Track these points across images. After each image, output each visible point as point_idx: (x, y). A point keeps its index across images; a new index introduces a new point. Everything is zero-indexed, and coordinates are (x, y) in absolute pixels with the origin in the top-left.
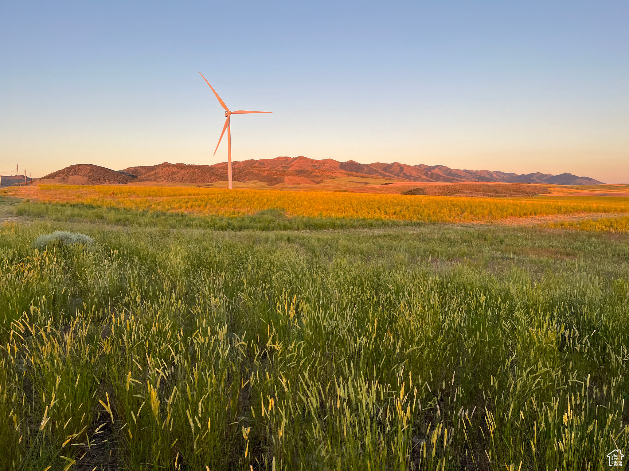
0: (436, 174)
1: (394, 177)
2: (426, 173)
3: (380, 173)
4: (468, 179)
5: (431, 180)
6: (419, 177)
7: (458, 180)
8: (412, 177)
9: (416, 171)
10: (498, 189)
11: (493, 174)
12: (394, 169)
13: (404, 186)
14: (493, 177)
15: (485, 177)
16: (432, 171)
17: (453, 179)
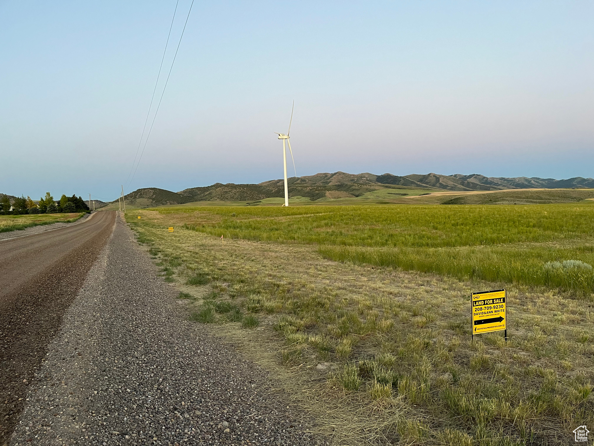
0: (472, 183)
1: (430, 188)
2: (462, 182)
3: (417, 184)
4: (505, 186)
5: (468, 189)
6: (456, 186)
7: (495, 188)
8: (448, 186)
9: (452, 181)
10: (541, 195)
11: (531, 181)
12: (430, 179)
13: (444, 195)
14: (532, 184)
15: (523, 184)
16: (468, 180)
17: (489, 187)
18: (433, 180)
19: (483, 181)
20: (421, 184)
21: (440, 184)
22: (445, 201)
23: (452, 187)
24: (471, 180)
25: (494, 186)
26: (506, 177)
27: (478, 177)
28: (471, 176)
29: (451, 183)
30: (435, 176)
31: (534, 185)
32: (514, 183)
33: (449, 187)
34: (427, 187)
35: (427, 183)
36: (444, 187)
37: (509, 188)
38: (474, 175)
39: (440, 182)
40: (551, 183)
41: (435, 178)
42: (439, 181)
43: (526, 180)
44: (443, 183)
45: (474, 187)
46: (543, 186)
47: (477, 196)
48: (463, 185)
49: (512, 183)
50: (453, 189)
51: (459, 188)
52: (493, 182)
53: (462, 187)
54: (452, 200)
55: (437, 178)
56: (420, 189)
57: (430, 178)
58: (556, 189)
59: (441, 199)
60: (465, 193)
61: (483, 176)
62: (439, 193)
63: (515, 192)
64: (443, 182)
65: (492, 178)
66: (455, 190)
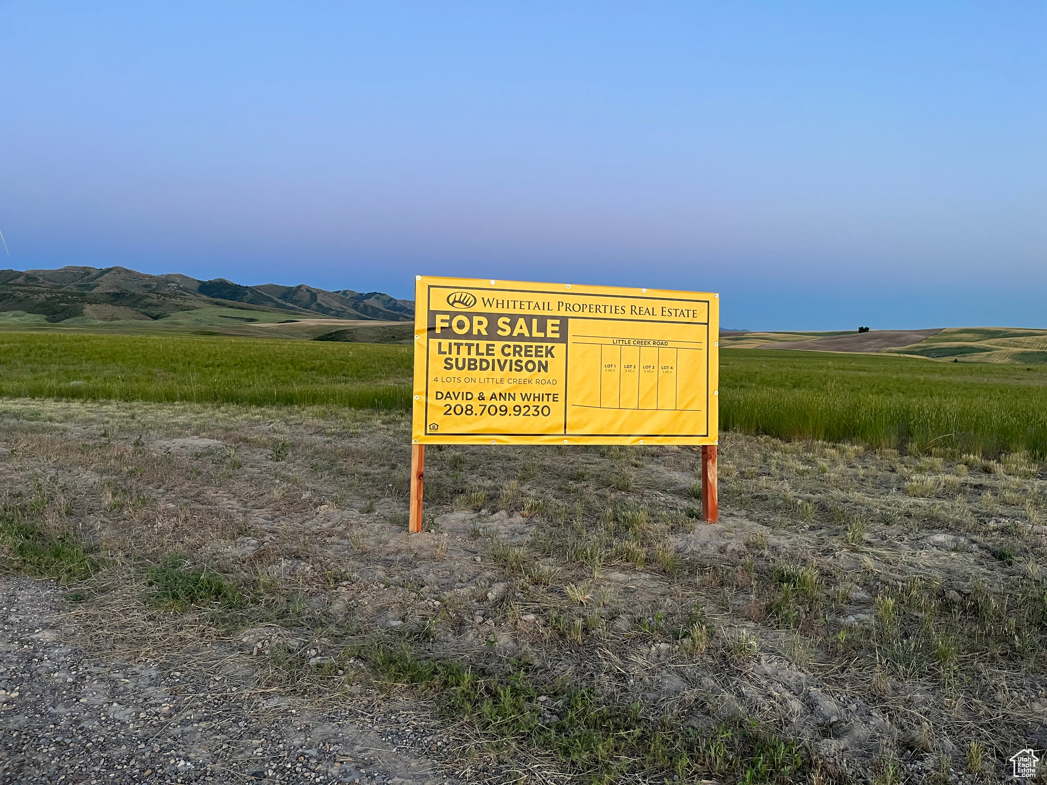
1: (300, 310)
2: (355, 304)
3: (276, 302)
12: (300, 296)
13: (320, 325)
16: (365, 301)
18: (307, 297)
19: (389, 305)
20: (283, 303)
21: (319, 305)
23: (338, 312)
24: (371, 302)
27: (381, 297)
28: (370, 295)
29: (336, 305)
30: (308, 290)
33: (334, 312)
34: (294, 309)
35: (294, 302)
36: (324, 311)
38: (376, 293)
39: (318, 301)
42: (316, 299)
44: (322, 304)
45: (374, 314)
47: (373, 328)
48: (356, 309)
50: (339, 315)
51: (350, 314)
52: (405, 308)
53: (354, 312)
54: (331, 334)
55: (313, 295)
56: (279, 311)
57: (300, 294)
59: (313, 331)
60: (356, 322)
61: (389, 297)
62: (312, 321)
65: (405, 301)
66: (342, 317)
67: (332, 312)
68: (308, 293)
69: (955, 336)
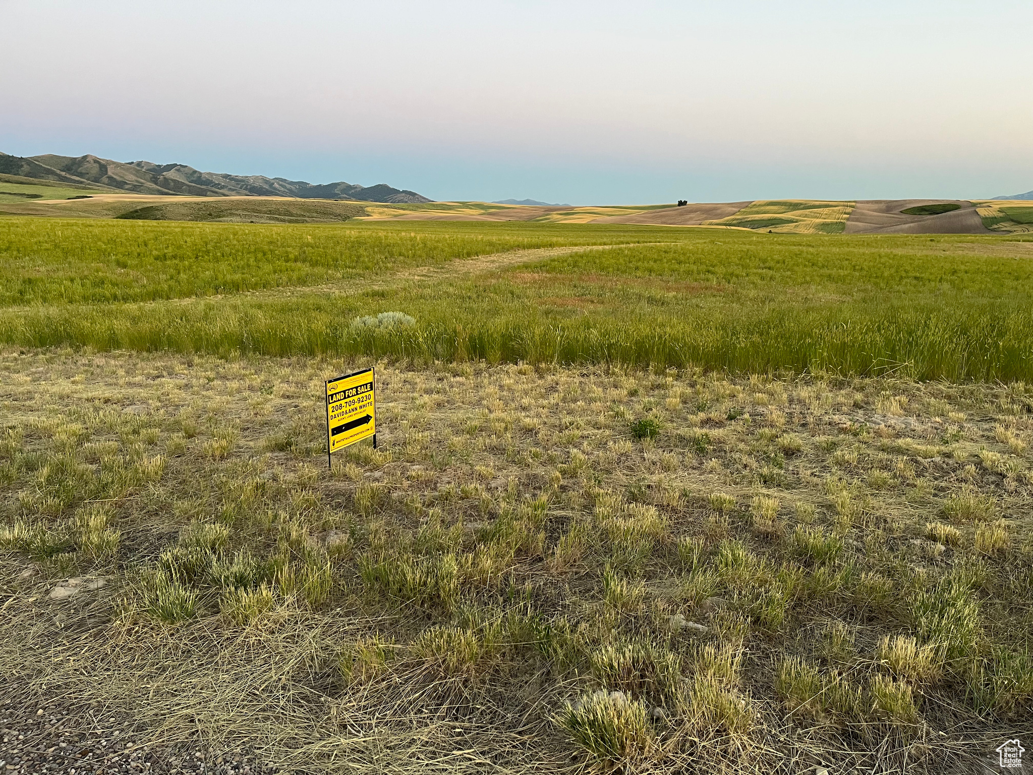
0: (174, 181)
2: (154, 177)
3: (59, 175)
4: (233, 190)
5: (167, 191)
6: (142, 185)
7: (216, 193)
8: (127, 184)
9: (134, 174)
10: (290, 209)
11: (273, 184)
12: (87, 168)
13: (119, 201)
14: (275, 189)
15: (261, 188)
16: (164, 173)
17: (206, 191)
18: (95, 169)
19: (192, 179)
20: (68, 176)
21: (110, 178)
22: (123, 212)
23: (135, 186)
24: (171, 174)
25: (214, 189)
26: (233, 174)
27: (182, 169)
28: (169, 167)
29: (131, 178)
30: (96, 161)
31: (279, 191)
32: (247, 185)
33: (129, 186)
34: (82, 183)
35: (81, 175)
36: (118, 185)
37: (239, 194)
38: (176, 165)
39: (110, 173)
40: (304, 190)
41: (96, 165)
42: (106, 171)
43: (266, 181)
44: (115, 177)
45: (177, 188)
46: (292, 193)
47: (184, 205)
48: (156, 184)
49: (243, 185)
50: (136, 189)
51: (149, 188)
52: (211, 182)
53: (154, 186)
54: (136, 211)
55: (103, 167)
56: (68, 185)
57: (87, 165)
58: (312, 200)
59: (114, 208)
60: (161, 198)
61: (192, 169)
62: (109, 197)
63: (249, 202)
64: (117, 174)
65: (210, 173)
66: (140, 192)
67: (127, 187)
68: (95, 165)
69: (762, 208)
